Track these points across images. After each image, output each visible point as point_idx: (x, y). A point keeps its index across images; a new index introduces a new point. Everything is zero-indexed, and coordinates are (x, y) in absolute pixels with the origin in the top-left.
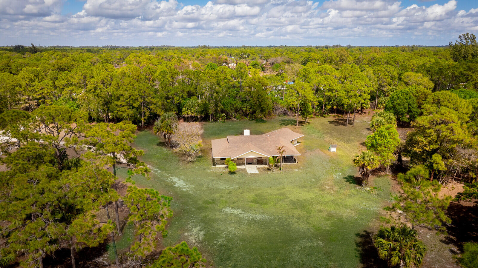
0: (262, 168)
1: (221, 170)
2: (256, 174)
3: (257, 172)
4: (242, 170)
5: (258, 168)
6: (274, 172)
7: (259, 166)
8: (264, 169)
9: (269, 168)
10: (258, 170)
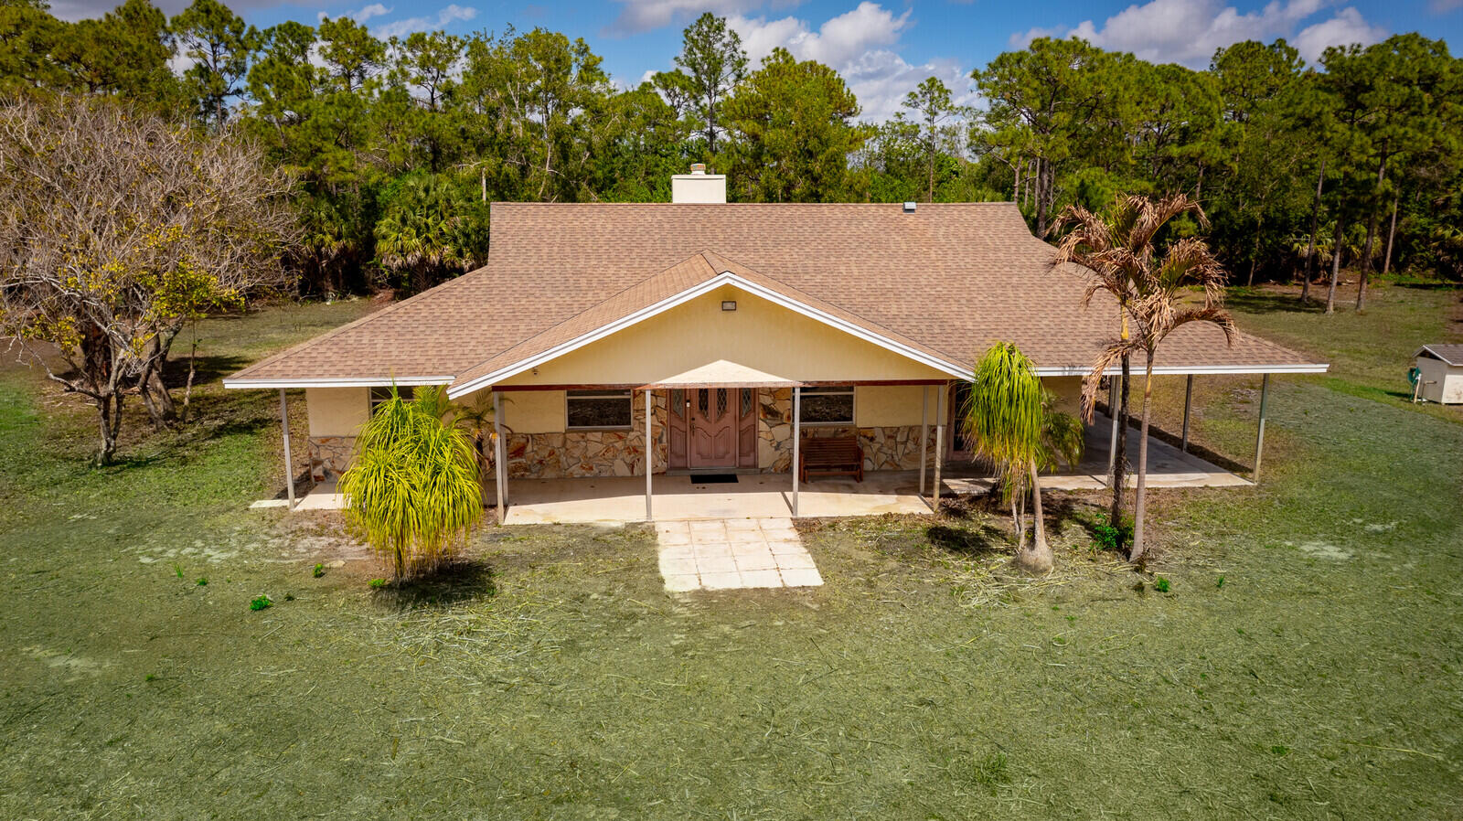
0: (856, 523)
1: (311, 546)
2: (784, 599)
3: (802, 571)
4: (595, 542)
5: (807, 528)
6: (1036, 570)
7: (821, 504)
8: (895, 530)
9: (953, 524)
10: (823, 559)
